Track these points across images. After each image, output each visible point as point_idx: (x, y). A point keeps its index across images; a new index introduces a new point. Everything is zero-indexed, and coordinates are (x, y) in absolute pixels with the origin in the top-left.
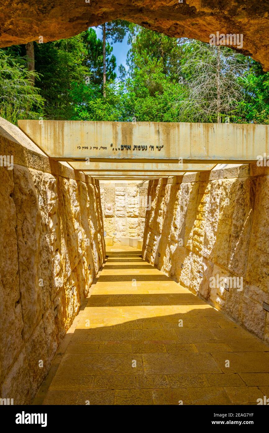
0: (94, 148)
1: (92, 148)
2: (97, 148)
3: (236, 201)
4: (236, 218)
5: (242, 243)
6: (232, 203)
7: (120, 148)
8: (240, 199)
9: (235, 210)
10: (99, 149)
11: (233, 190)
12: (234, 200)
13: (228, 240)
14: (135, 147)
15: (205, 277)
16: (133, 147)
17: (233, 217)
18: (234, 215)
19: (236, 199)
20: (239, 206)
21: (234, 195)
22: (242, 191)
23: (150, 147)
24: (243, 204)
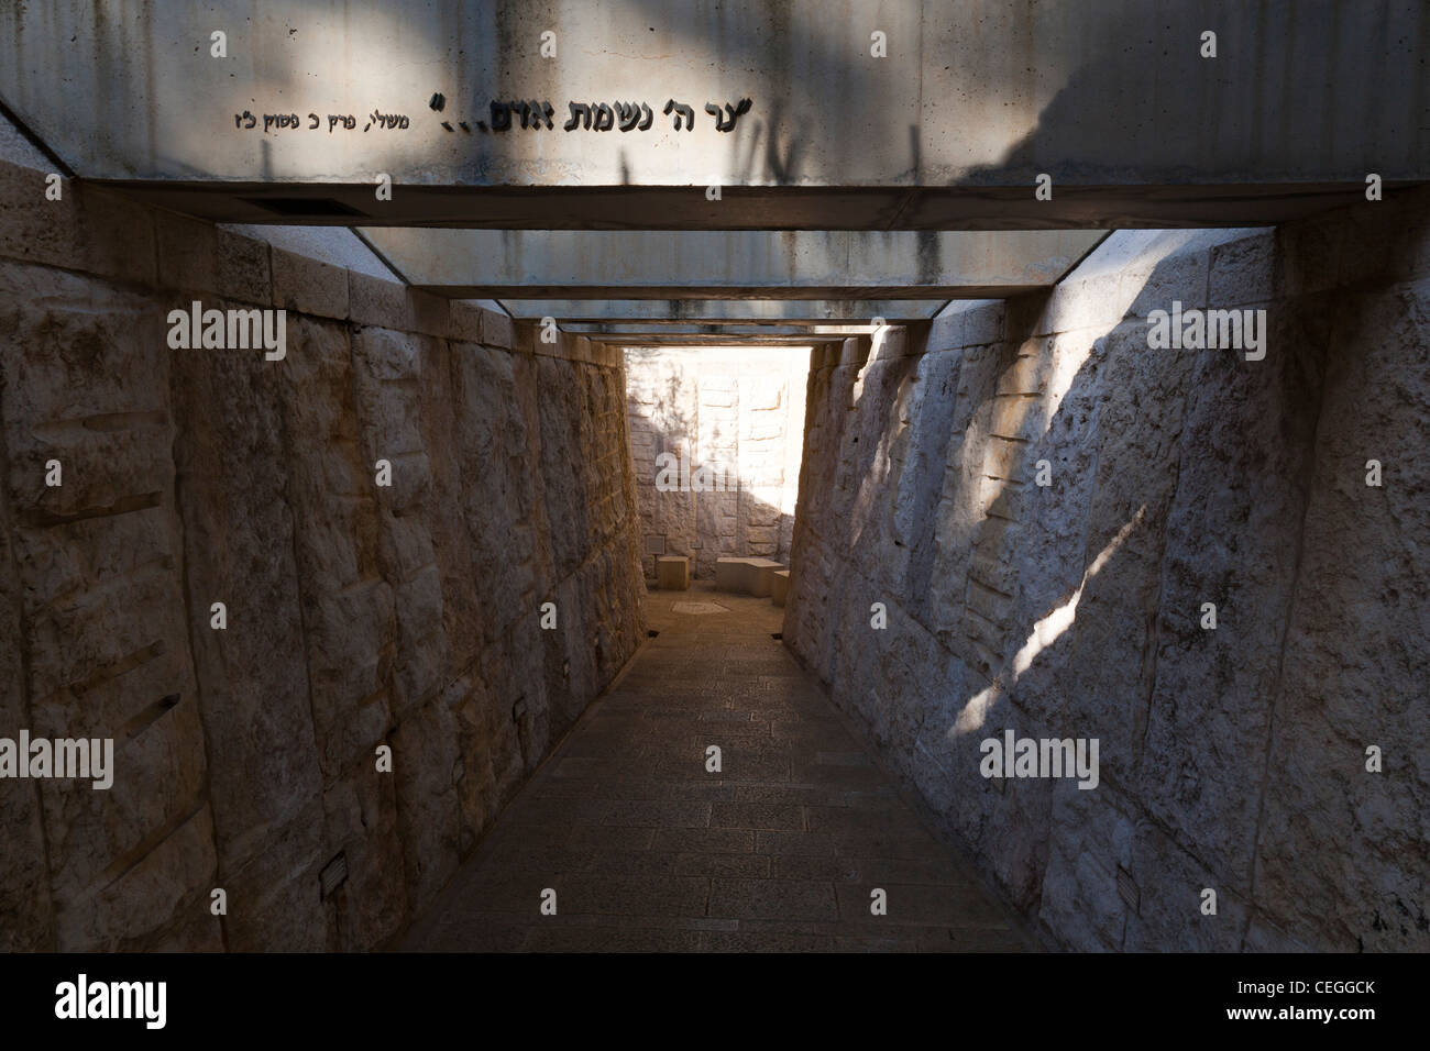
0: (333, 121)
1: (325, 123)
2: (349, 123)
3: (1187, 437)
4: (1186, 529)
5: (1221, 674)
6: (1165, 445)
7: (488, 121)
8: (1217, 428)
9: (1182, 488)
10: (360, 126)
11: (1174, 380)
12: (1175, 429)
13: (1140, 644)
14: (577, 110)
15: (1019, 800)
16: (563, 115)
17: (1170, 525)
18: (1175, 515)
19: (1191, 424)
20: (1204, 466)
21: (1178, 402)
22: (1230, 380)
23: (667, 111)
24: (1237, 454)
